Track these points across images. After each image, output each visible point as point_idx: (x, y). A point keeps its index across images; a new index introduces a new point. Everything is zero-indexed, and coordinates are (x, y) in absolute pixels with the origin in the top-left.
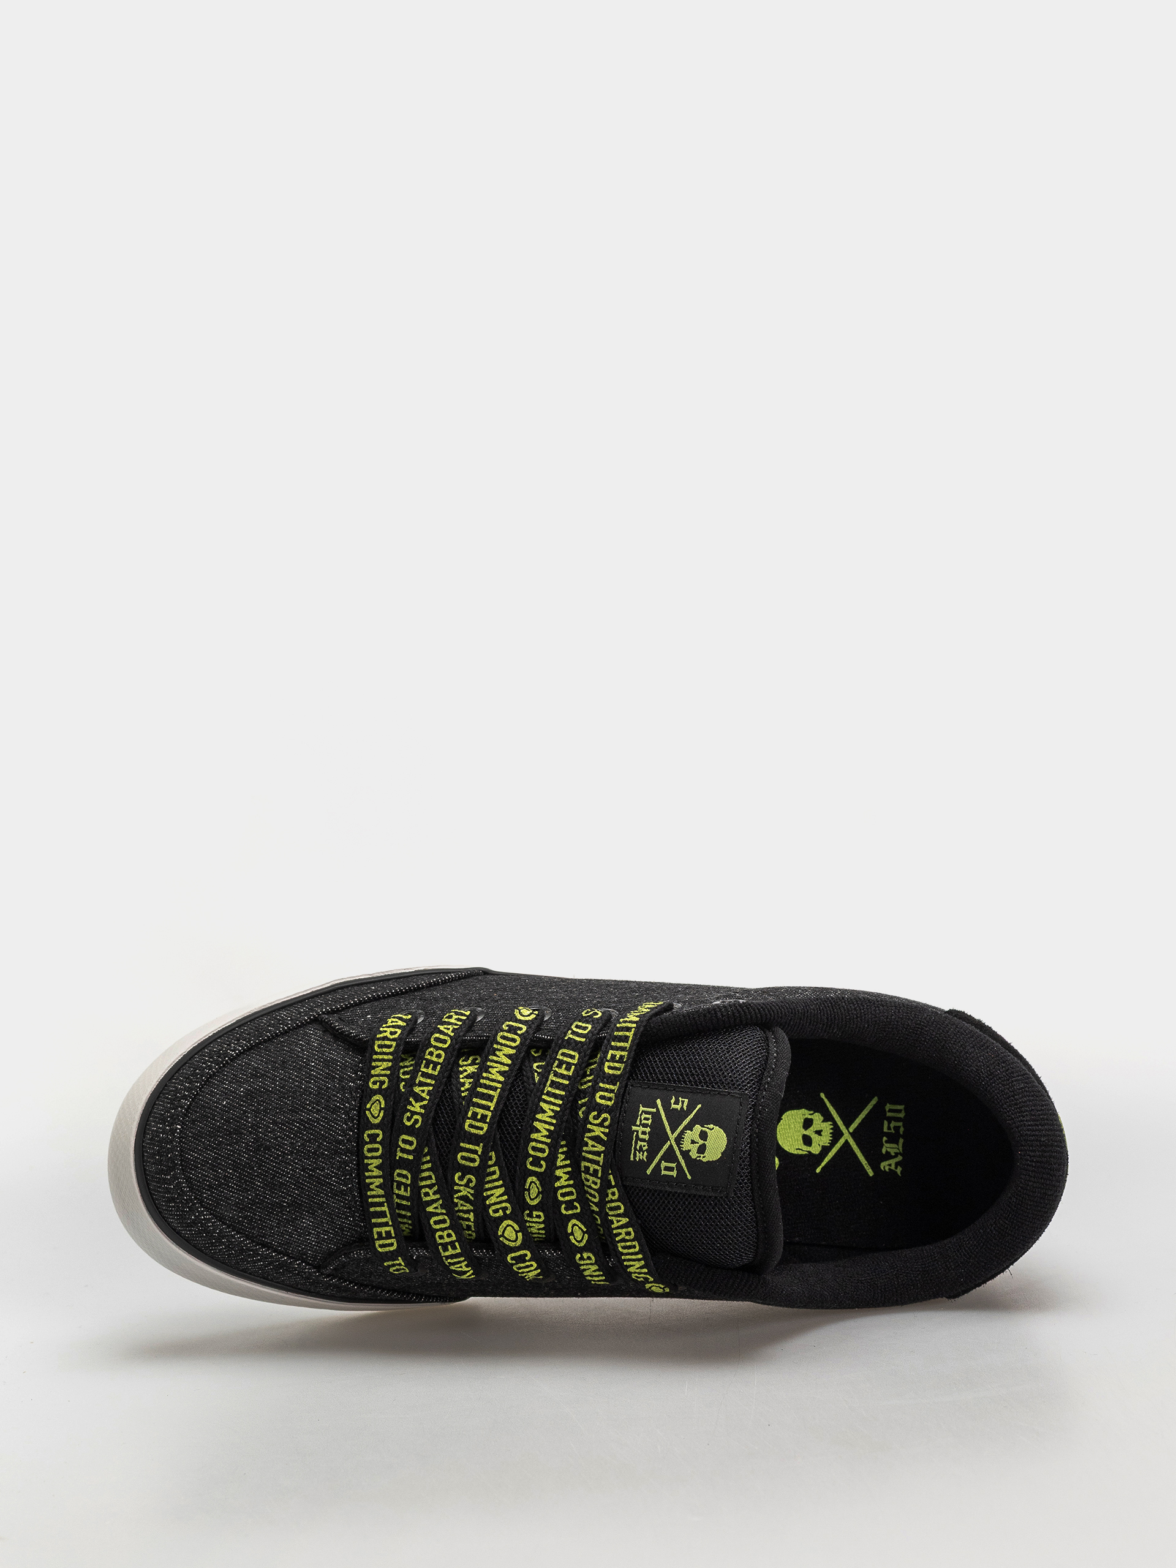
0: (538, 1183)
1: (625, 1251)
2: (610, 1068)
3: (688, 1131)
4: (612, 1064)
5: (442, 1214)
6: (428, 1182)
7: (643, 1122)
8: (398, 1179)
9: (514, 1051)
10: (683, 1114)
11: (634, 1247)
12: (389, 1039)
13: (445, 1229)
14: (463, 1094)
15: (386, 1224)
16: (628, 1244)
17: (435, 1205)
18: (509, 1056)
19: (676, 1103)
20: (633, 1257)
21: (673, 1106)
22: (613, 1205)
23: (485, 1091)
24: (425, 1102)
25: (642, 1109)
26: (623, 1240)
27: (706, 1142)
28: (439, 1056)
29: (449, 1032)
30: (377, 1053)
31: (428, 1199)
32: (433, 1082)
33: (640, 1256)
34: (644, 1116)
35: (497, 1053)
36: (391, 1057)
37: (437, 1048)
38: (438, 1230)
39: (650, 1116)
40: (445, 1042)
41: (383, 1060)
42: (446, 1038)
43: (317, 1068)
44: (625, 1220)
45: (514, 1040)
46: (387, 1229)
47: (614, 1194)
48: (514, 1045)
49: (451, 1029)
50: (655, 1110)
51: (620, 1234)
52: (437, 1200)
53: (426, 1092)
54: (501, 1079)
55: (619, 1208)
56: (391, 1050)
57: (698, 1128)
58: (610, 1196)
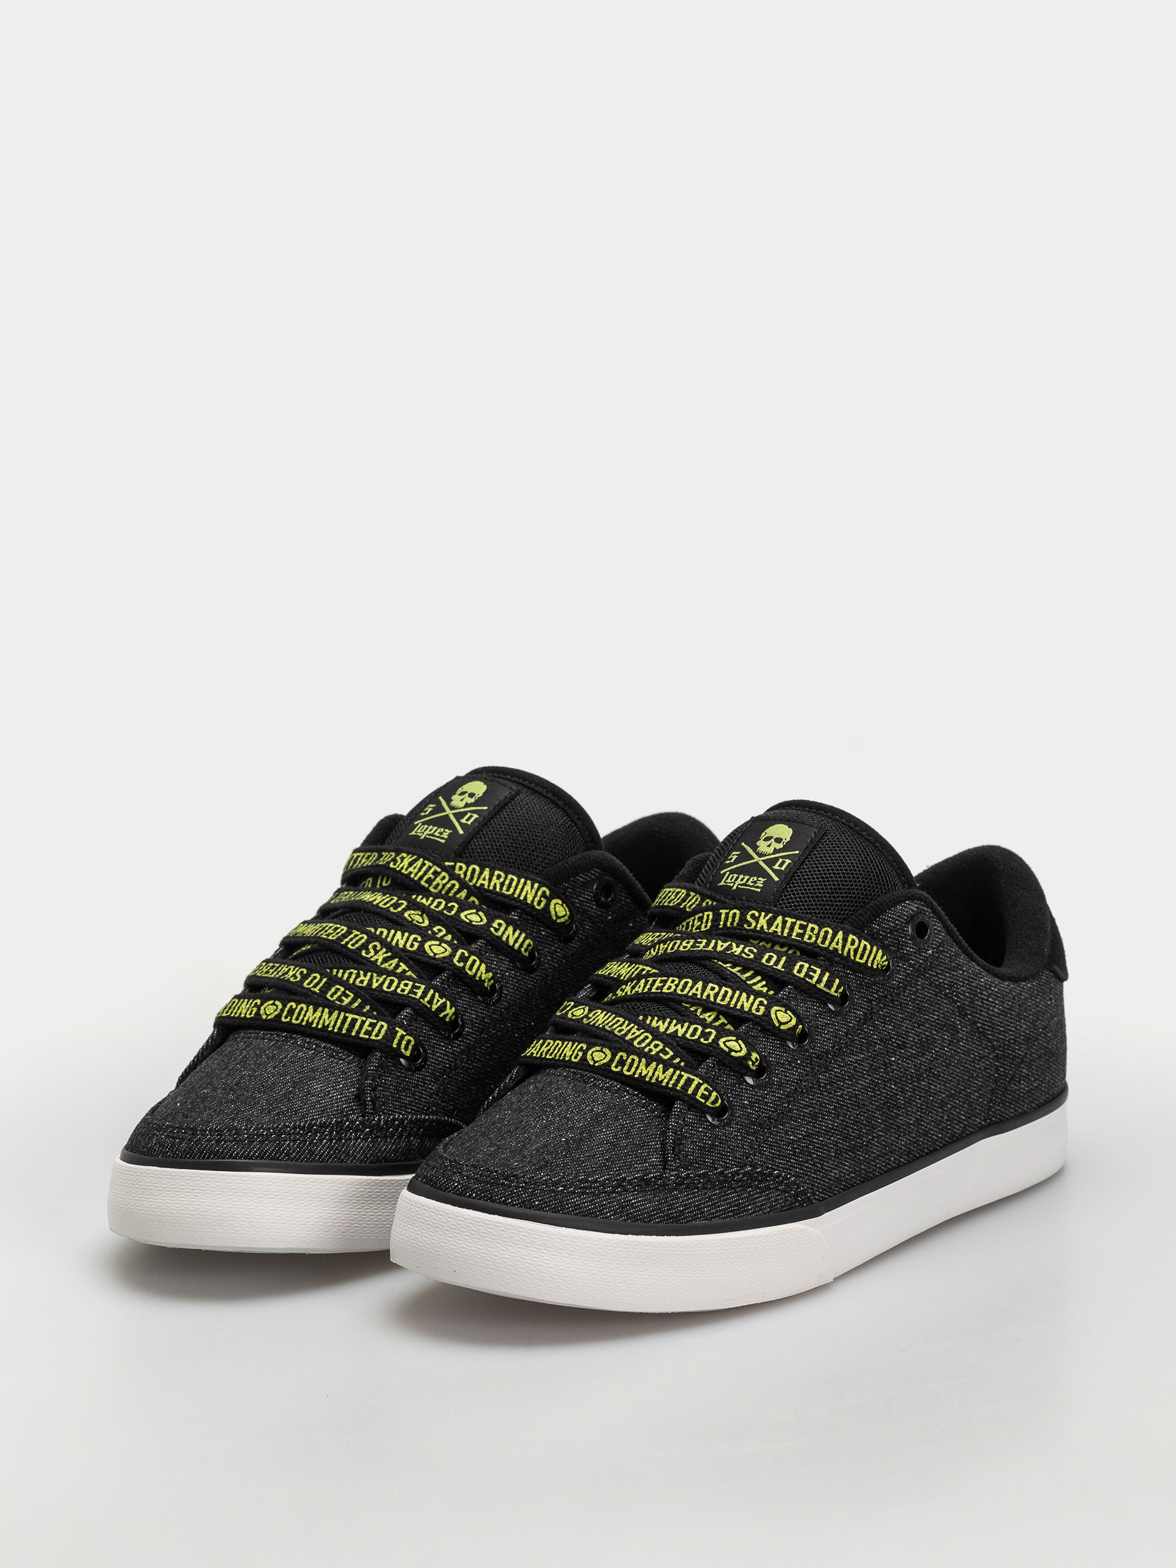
0: (412, 912)
1: (512, 890)
5: (385, 979)
6: (353, 976)
8: (334, 998)
11: (512, 880)
13: (399, 984)
15: (363, 1022)
16: (507, 882)
17: (374, 981)
20: (520, 887)
22: (469, 873)
26: (502, 884)
31: (365, 983)
33: (523, 880)
38: (396, 989)
44: (487, 872)
46: (367, 1023)
47: (460, 869)
51: (495, 884)
52: (372, 977)
55: (474, 870)
58: (461, 873)
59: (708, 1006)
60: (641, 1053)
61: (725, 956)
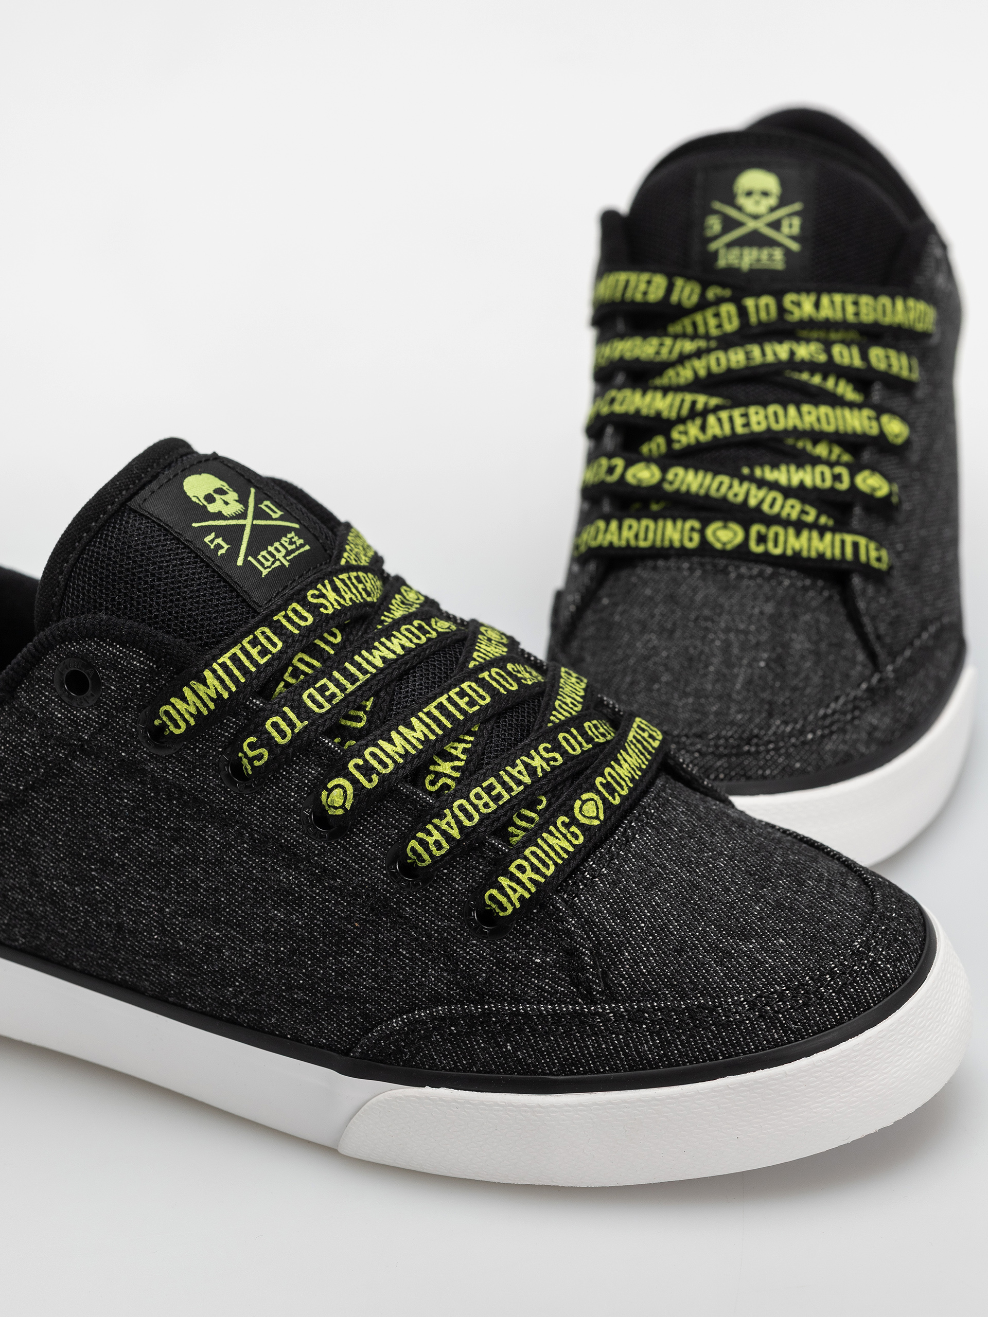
2: (275, 645)
3: (225, 514)
4: (269, 647)
7: (272, 560)
9: (381, 742)
10: (220, 532)
12: (532, 864)
14: (472, 739)
18: (391, 741)
19: (219, 547)
21: (226, 547)
23: (443, 719)
24: (525, 758)
25: (265, 572)
27: (212, 493)
28: (478, 797)
29: (449, 818)
30: (555, 863)
32: (502, 773)
34: (267, 564)
35: (403, 752)
36: (539, 841)
37: (476, 807)
39: (259, 557)
40: (462, 808)
41: (550, 846)
42: (457, 811)
43: (640, 917)
45: (373, 755)
48: (377, 751)
49: (444, 821)
50: (250, 558)
53: (517, 769)
54: (414, 720)
56: (533, 848)
57: (212, 508)
59: (816, 436)
60: (786, 523)
61: (793, 364)
